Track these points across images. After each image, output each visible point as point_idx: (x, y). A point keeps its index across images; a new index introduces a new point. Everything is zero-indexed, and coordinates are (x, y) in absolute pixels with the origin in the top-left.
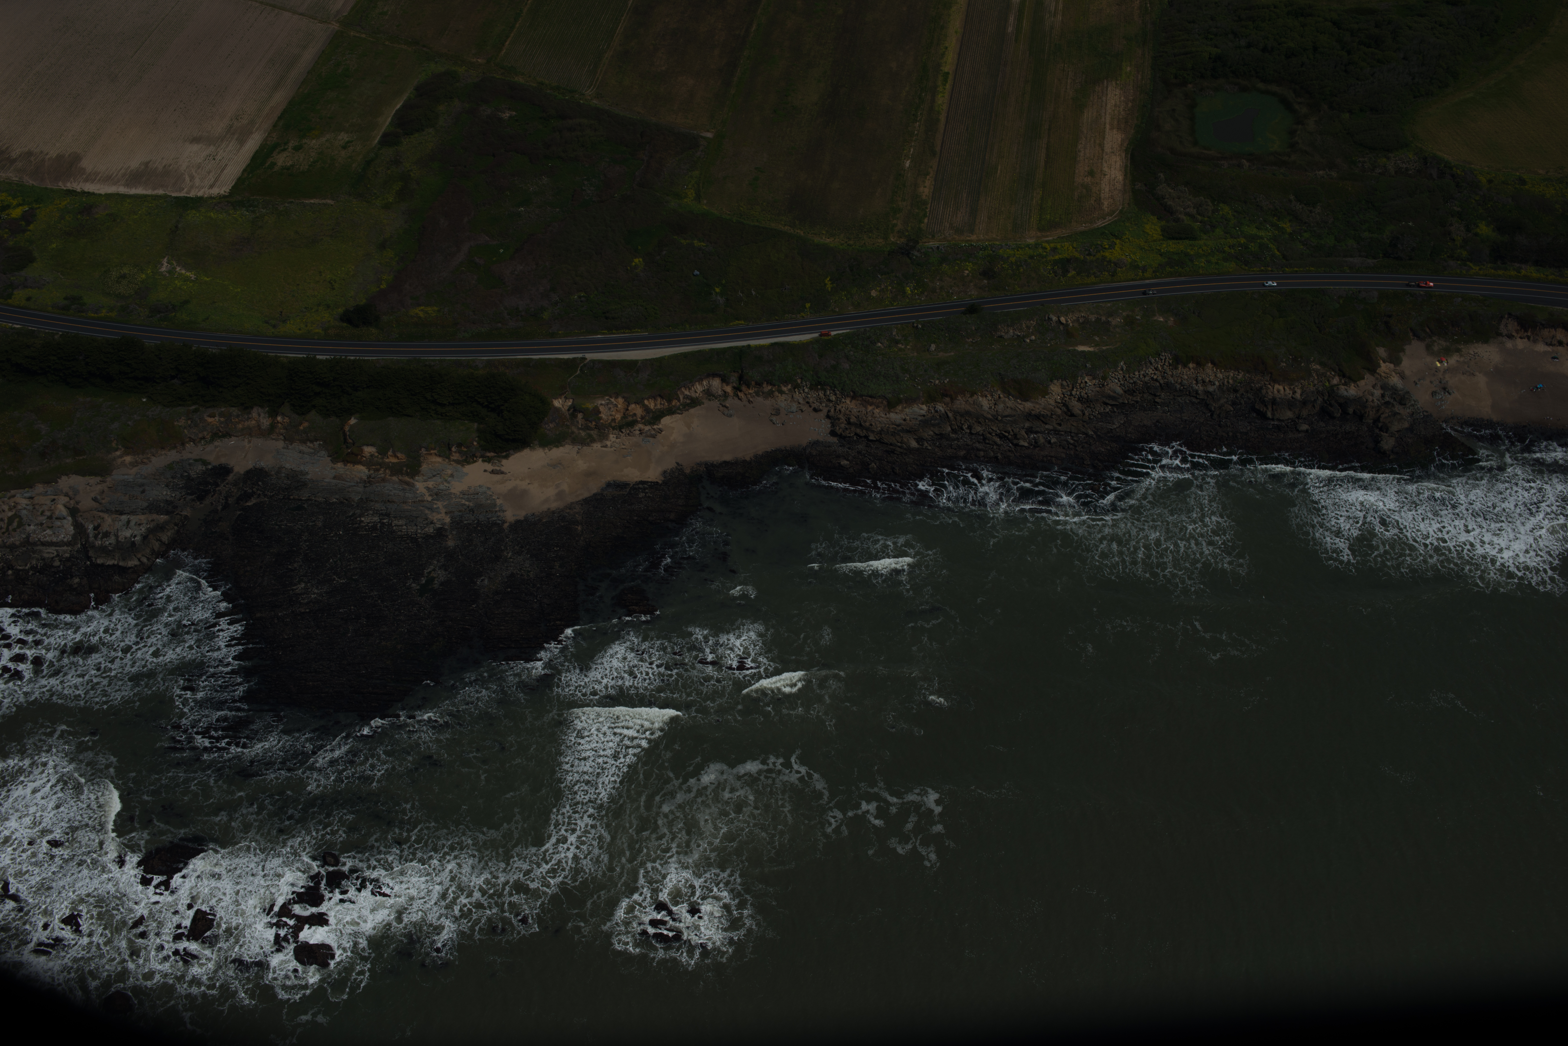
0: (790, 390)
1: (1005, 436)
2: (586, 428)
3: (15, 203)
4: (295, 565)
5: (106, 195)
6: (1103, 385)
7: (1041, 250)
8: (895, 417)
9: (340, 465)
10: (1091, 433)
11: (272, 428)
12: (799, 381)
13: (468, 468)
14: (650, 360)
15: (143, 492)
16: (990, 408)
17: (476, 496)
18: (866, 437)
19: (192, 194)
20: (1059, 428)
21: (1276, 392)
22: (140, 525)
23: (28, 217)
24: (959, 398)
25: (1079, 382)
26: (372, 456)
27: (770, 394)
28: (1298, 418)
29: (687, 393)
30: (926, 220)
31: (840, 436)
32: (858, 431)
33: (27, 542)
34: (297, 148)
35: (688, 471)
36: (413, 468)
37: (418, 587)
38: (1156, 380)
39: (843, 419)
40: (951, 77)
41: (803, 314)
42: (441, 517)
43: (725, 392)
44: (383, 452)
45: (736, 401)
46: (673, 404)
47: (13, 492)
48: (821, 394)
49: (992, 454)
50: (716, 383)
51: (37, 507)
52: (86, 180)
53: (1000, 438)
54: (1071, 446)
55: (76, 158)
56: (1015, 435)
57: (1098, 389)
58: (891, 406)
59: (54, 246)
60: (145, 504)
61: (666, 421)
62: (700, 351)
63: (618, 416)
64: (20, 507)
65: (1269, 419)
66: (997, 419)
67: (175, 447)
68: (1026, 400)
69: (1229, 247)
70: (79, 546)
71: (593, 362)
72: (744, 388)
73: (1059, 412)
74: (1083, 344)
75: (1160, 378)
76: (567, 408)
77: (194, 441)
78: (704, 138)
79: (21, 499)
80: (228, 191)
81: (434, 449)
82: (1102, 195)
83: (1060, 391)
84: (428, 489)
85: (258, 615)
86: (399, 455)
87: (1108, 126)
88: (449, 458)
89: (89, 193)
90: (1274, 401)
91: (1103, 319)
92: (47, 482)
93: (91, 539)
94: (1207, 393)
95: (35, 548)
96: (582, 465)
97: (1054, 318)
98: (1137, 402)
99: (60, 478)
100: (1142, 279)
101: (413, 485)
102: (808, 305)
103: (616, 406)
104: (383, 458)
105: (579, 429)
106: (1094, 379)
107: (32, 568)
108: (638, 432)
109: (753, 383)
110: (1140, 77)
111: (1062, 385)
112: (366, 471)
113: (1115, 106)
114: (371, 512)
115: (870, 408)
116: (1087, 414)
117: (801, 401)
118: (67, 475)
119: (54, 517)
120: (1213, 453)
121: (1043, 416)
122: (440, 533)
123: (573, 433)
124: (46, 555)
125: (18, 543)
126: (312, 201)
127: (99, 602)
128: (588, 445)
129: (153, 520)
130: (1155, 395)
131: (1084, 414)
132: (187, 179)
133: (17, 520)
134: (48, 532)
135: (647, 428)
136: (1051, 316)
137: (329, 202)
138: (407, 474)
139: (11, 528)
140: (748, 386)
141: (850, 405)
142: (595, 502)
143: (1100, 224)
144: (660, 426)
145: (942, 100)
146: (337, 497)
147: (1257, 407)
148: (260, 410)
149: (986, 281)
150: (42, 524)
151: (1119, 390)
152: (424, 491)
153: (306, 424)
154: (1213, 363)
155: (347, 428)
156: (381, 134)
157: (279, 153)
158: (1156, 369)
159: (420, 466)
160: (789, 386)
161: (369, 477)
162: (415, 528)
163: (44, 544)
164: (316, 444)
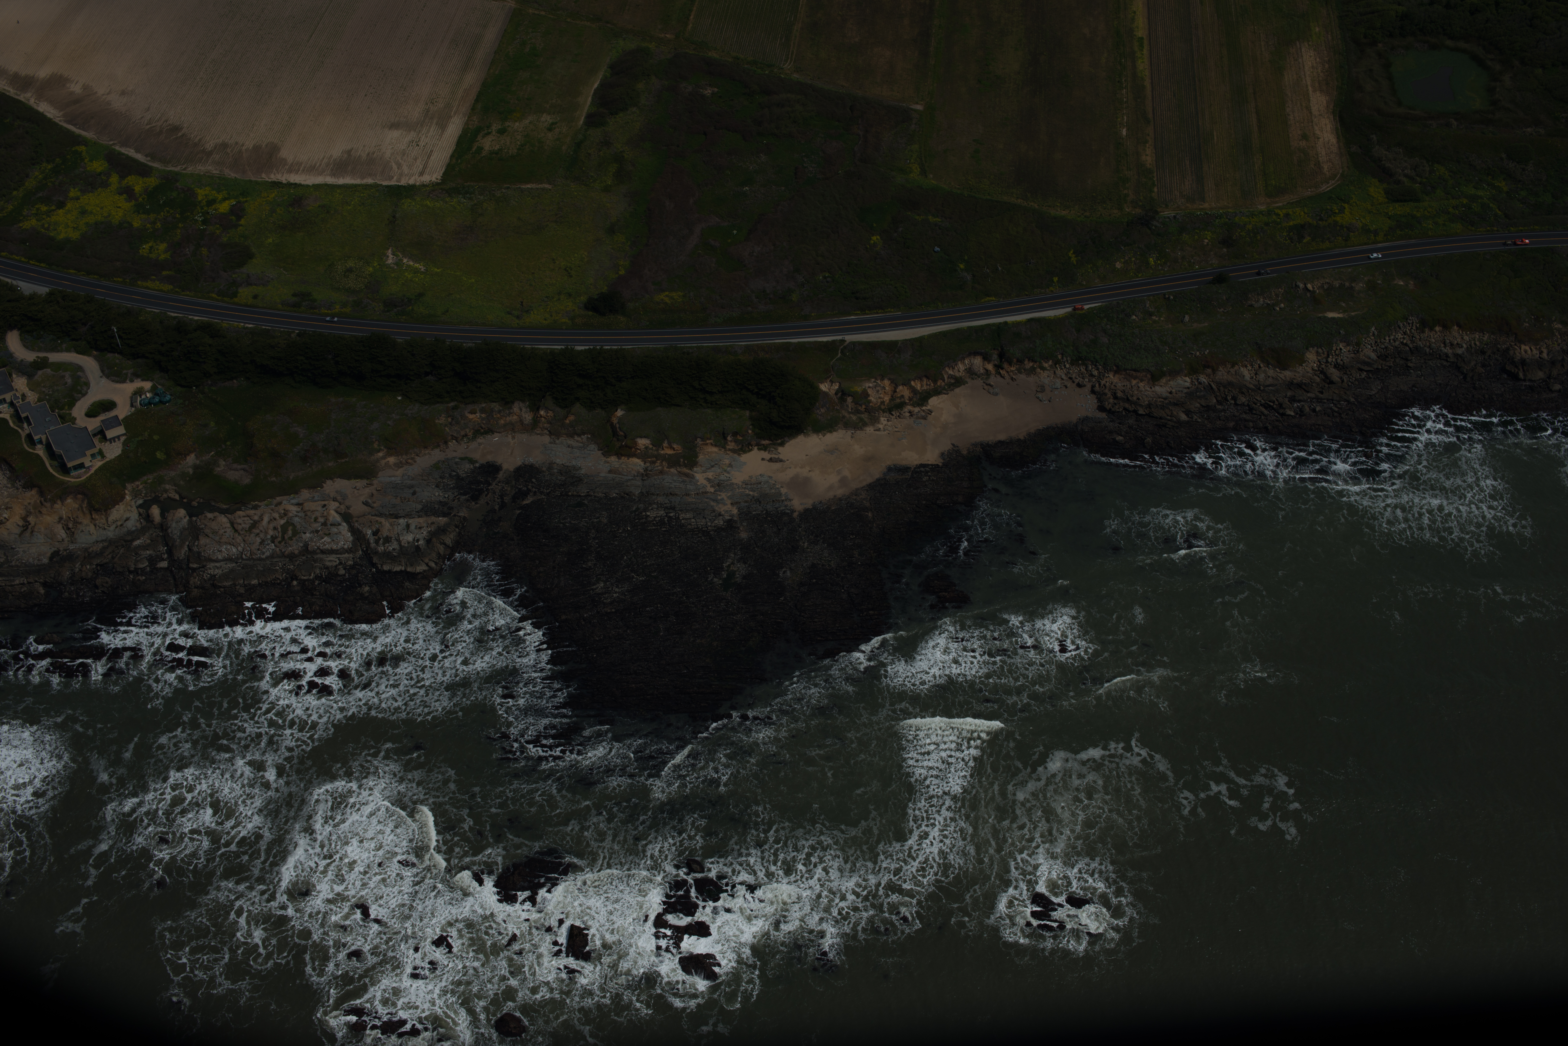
0: (1051, 366)
1: (1270, 406)
2: (857, 412)
3: (220, 197)
4: (590, 564)
5: (313, 185)
6: (1358, 351)
7: (1274, 217)
8: (1161, 390)
9: (613, 459)
10: (1352, 400)
11: (535, 422)
12: (1060, 357)
13: (745, 457)
14: (910, 340)
15: (414, 493)
16: (1252, 378)
17: (759, 486)
18: (1135, 412)
19: (403, 182)
20: (1321, 395)
21: (1523, 353)
22: (420, 528)
23: (237, 212)
24: (1221, 369)
25: (1334, 348)
26: (646, 448)
27: (1032, 371)
28: (1549, 378)
29: (951, 372)
30: (1156, 190)
31: (1109, 412)
32: (1127, 405)
33: (306, 549)
34: (502, 132)
35: (965, 452)
36: (690, 459)
37: (721, 582)
38: (1406, 345)
39: (1109, 395)
40: (1146, 42)
41: (1051, 288)
42: (728, 509)
43: (987, 370)
44: (657, 444)
45: (999, 378)
46: (939, 384)
47: (278, 499)
48: (1083, 369)
49: (1261, 425)
50: (977, 361)
51: (309, 513)
52: (290, 171)
53: (1266, 408)
54: (1336, 414)
55: (274, 149)
56: (1281, 405)
57: (1353, 355)
58: (1155, 378)
59: (270, 240)
60: (419, 507)
61: (933, 401)
62: (958, 330)
63: (887, 399)
64: (291, 515)
65: (1521, 380)
66: (1259, 389)
67: (438, 446)
68: (1284, 369)
69: (1453, 208)
70: (360, 552)
71: (853, 343)
72: (1006, 365)
73: (1318, 380)
74: (1332, 311)
75: (1409, 342)
76: (834, 392)
77: (456, 439)
78: (915, 111)
79: (289, 505)
80: (439, 178)
81: (710, 439)
82: (1320, 159)
83: (1315, 358)
84: (708, 480)
85: (564, 617)
86: (675, 446)
87: (1310, 88)
88: (725, 448)
89: (296, 184)
90: (1523, 362)
91: (1347, 284)
92: (313, 487)
93: (373, 545)
94: (1457, 355)
95: (315, 557)
96: (858, 450)
97: (1301, 286)
98: (1390, 367)
99: (325, 483)
100: (1374, 243)
101: (693, 477)
102: (1056, 279)
103: (884, 388)
104: (657, 450)
105: (849, 413)
106: (1348, 345)
107: (317, 577)
108: (908, 414)
109: (1015, 360)
110: (1330, 38)
111: (1317, 352)
112: (642, 464)
113: (1313, 67)
114: (655, 506)
115: (1134, 382)
116: (1345, 380)
117: (1064, 377)
118: (331, 479)
119: (329, 523)
120: (1474, 416)
121: (1305, 384)
122: (730, 524)
123: (844, 417)
124: (328, 564)
125: (296, 552)
126: (529, 186)
127: (395, 610)
128: (861, 429)
129: (433, 523)
130: (1407, 360)
131: (1343, 381)
132: (395, 167)
133: (290, 528)
134: (326, 538)
135: (917, 410)
136: (1298, 283)
137: (547, 186)
138: (685, 466)
139: (286, 537)
140: (1010, 364)
141: (1112, 379)
142: (879, 487)
143: (1324, 188)
144: (929, 407)
145: (1143, 65)
146: (617, 491)
147: (1508, 368)
148: (521, 404)
149: (1225, 250)
150: (317, 531)
151: (1373, 356)
152: (705, 482)
153: (572, 418)
154: (1459, 326)
155: (615, 421)
156: (584, 114)
157: (483, 137)
158: (1405, 333)
159: (697, 457)
160: (1050, 362)
161: (646, 470)
162: (704, 520)
163: (323, 552)
164: (584, 437)
